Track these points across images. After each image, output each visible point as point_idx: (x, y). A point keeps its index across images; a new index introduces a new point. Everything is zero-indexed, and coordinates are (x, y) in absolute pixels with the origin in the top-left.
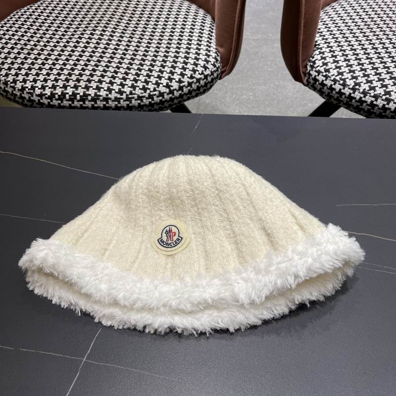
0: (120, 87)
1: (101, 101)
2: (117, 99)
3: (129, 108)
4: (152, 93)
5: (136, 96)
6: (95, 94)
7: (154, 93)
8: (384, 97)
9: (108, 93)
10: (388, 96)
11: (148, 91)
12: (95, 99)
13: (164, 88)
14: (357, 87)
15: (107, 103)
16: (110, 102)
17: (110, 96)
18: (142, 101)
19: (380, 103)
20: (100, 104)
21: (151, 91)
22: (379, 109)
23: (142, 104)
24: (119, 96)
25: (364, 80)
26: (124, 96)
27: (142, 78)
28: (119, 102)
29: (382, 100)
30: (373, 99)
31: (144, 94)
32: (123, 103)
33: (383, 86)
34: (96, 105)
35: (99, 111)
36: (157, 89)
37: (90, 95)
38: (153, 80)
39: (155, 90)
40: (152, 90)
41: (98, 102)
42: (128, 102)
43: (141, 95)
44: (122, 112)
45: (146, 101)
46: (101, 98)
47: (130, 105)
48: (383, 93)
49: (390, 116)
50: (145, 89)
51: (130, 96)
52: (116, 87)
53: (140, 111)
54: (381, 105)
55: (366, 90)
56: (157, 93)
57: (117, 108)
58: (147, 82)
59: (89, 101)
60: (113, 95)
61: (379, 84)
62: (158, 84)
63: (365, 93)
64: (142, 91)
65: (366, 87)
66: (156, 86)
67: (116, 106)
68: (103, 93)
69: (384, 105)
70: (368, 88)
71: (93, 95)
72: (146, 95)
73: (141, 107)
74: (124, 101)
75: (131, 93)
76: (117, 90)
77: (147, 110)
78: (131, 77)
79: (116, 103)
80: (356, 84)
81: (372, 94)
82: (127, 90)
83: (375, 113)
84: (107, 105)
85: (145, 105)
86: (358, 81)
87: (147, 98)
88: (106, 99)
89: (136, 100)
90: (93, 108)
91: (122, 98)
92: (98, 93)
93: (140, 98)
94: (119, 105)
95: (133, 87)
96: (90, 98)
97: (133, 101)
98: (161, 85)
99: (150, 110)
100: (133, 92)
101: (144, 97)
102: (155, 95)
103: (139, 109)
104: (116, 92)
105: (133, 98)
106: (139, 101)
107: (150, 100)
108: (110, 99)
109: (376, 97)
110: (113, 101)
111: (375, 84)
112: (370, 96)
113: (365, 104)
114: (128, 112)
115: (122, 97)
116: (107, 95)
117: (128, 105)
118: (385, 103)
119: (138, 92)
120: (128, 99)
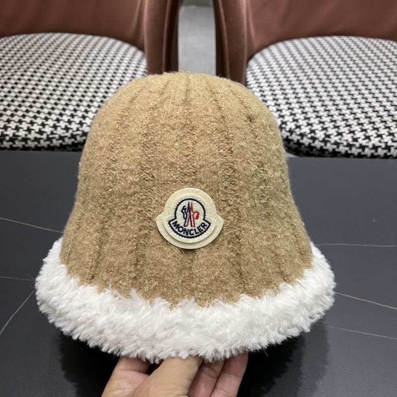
0: (41, 127)
1: (20, 141)
2: (36, 139)
3: (51, 148)
4: (75, 133)
5: (57, 136)
6: (14, 135)
7: (78, 133)
8: (309, 136)
9: (27, 133)
10: (313, 135)
11: (70, 131)
12: (13, 139)
13: (88, 128)
14: (284, 126)
15: (26, 143)
16: (30, 143)
17: (29, 136)
18: (64, 141)
19: (306, 141)
20: (19, 144)
21: (74, 131)
22: (306, 147)
23: (64, 144)
24: (38, 136)
25: (291, 118)
26: (44, 136)
27: (65, 118)
28: (39, 143)
29: (308, 138)
30: (299, 138)
31: (66, 134)
32: (43, 143)
33: (309, 124)
34: (14, 146)
35: (18, 151)
36: (80, 129)
37: (7, 135)
38: (77, 120)
39: (78, 130)
40: (75, 129)
41: (17, 142)
42: (48, 143)
43: (63, 135)
44: (43, 152)
45: (68, 141)
46: (20, 138)
47: (52, 145)
48: (308, 132)
49: (316, 154)
50: (67, 129)
51: (51, 136)
52: (36, 128)
53: (62, 151)
54: (307, 144)
55: (292, 129)
56: (80, 133)
57: (37, 148)
58: (70, 122)
59: (8, 141)
60: (33, 135)
61: (304, 123)
62: (81, 124)
63: (291, 132)
64: (64, 131)
65: (292, 125)
66: (79, 126)
67: (36, 147)
68: (22, 133)
69: (310, 144)
70: (293, 127)
71: (11, 135)
72: (68, 135)
73: (63, 147)
74: (45, 141)
75: (52, 133)
76: (37, 130)
77: (71, 150)
78: (54, 117)
79: (36, 143)
80: (283, 123)
81: (298, 133)
82: (48, 130)
83: (302, 152)
84: (27, 146)
85: (68, 145)
86: (284, 120)
87: (69, 138)
88: (25, 140)
89: (57, 140)
90: (12, 148)
91: (42, 139)
92: (17, 134)
93: (61, 138)
94: (39, 145)
95: (55, 127)
96: (7, 138)
97: (54, 141)
98: (85, 125)
99: (74, 150)
100: (55, 132)
101: (66, 137)
102: (78, 135)
103: (62, 149)
104: (36, 133)
105: (54, 138)
106: (61, 141)
107: (73, 140)
108: (29, 139)
109: (302, 135)
110: (33, 141)
111: (301, 122)
112: (297, 135)
113: (292, 143)
114: (50, 152)
115: (42, 137)
116: (26, 135)
117: (49, 145)
118: (311, 141)
119: (60, 132)
120: (49, 139)
